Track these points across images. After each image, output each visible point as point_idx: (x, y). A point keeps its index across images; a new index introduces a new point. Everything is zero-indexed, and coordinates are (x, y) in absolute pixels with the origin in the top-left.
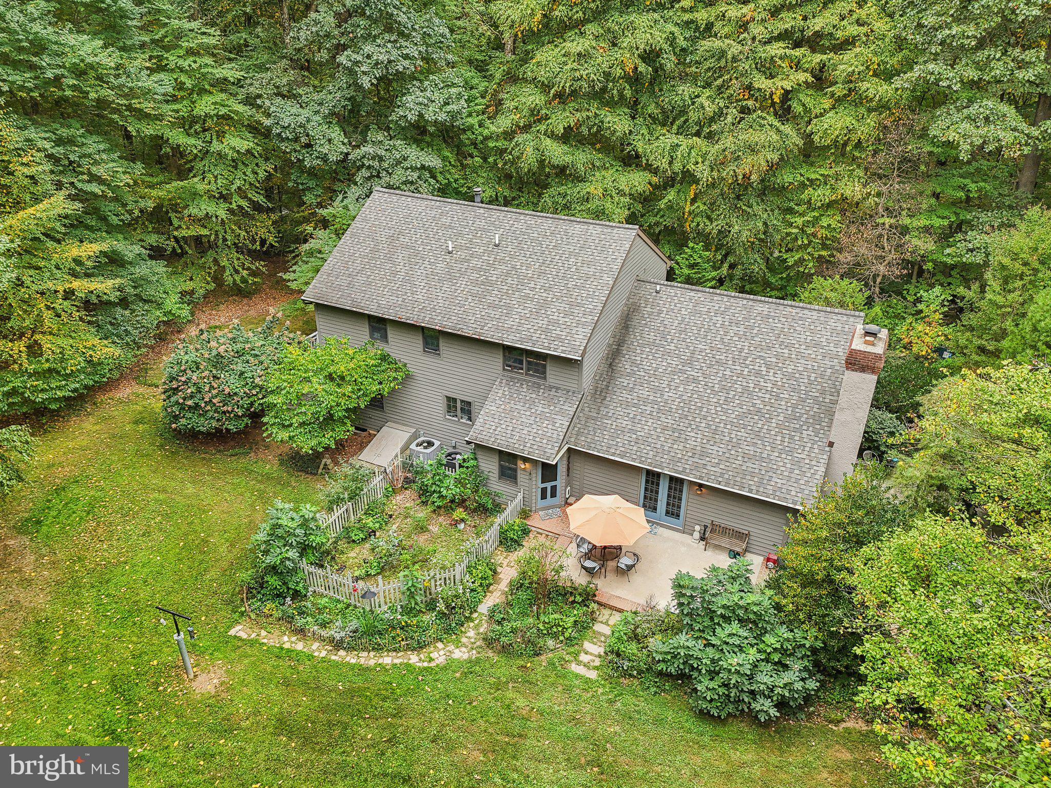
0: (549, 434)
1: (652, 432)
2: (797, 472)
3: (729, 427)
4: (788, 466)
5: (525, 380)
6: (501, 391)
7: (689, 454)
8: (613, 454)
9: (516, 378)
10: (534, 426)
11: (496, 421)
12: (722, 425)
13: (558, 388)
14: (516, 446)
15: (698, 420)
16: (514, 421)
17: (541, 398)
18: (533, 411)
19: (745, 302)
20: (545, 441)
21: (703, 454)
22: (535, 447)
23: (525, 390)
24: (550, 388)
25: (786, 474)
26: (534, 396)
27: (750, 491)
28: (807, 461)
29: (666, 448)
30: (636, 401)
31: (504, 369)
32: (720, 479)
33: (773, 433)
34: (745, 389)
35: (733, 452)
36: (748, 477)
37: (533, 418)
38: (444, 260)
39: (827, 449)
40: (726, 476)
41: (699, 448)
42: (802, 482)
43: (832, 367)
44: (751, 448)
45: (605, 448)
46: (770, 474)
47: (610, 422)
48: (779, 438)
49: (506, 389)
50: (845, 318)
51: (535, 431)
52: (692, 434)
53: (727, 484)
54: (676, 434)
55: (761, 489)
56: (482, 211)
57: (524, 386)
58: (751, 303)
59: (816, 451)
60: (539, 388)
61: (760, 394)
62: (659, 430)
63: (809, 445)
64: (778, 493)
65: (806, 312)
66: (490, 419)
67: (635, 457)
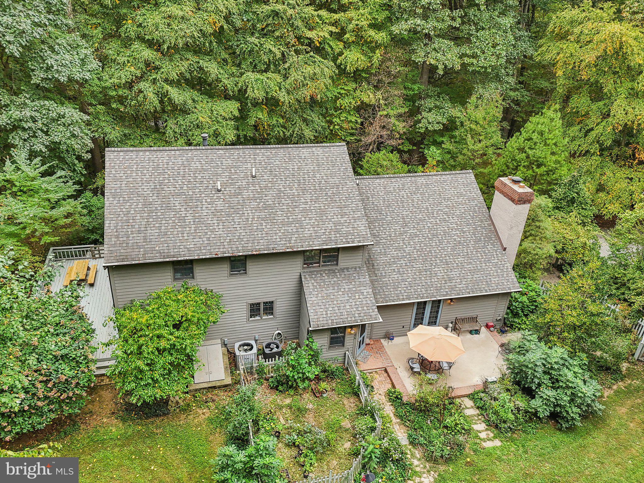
0: (364, 302)
1: (415, 277)
2: (499, 271)
3: (451, 257)
4: (493, 269)
5: (321, 271)
6: (310, 285)
7: (443, 282)
8: (403, 300)
9: (314, 271)
10: (351, 301)
11: (323, 307)
12: (448, 258)
13: (347, 269)
14: (349, 319)
15: (433, 259)
16: (335, 302)
17: (341, 279)
18: (342, 290)
19: (410, 179)
20: (365, 308)
21: (450, 280)
22: (362, 315)
23: (326, 277)
24: (342, 270)
25: (495, 274)
26: (335, 279)
27: (486, 291)
28: (500, 263)
29: (429, 283)
30: (393, 260)
31: (304, 268)
32: (468, 291)
33: (474, 253)
34: (444, 231)
35: (463, 272)
36: (480, 284)
37: (346, 295)
38: (219, 198)
39: (504, 252)
40: (470, 288)
41: (445, 276)
42: (505, 276)
43: (476, 205)
44: (470, 266)
45: (396, 298)
46: (489, 277)
47: (387, 279)
48: (479, 255)
49: (313, 281)
50: (464, 176)
51: (354, 304)
52: (436, 269)
53: (473, 292)
54: (428, 273)
55: (491, 288)
56: (221, 152)
57: (324, 275)
58: (413, 179)
59: (500, 255)
60: (334, 272)
61: (454, 233)
62: (417, 274)
63: (495, 253)
64: (499, 287)
65: (444, 177)
66: (317, 307)
67: (416, 296)
